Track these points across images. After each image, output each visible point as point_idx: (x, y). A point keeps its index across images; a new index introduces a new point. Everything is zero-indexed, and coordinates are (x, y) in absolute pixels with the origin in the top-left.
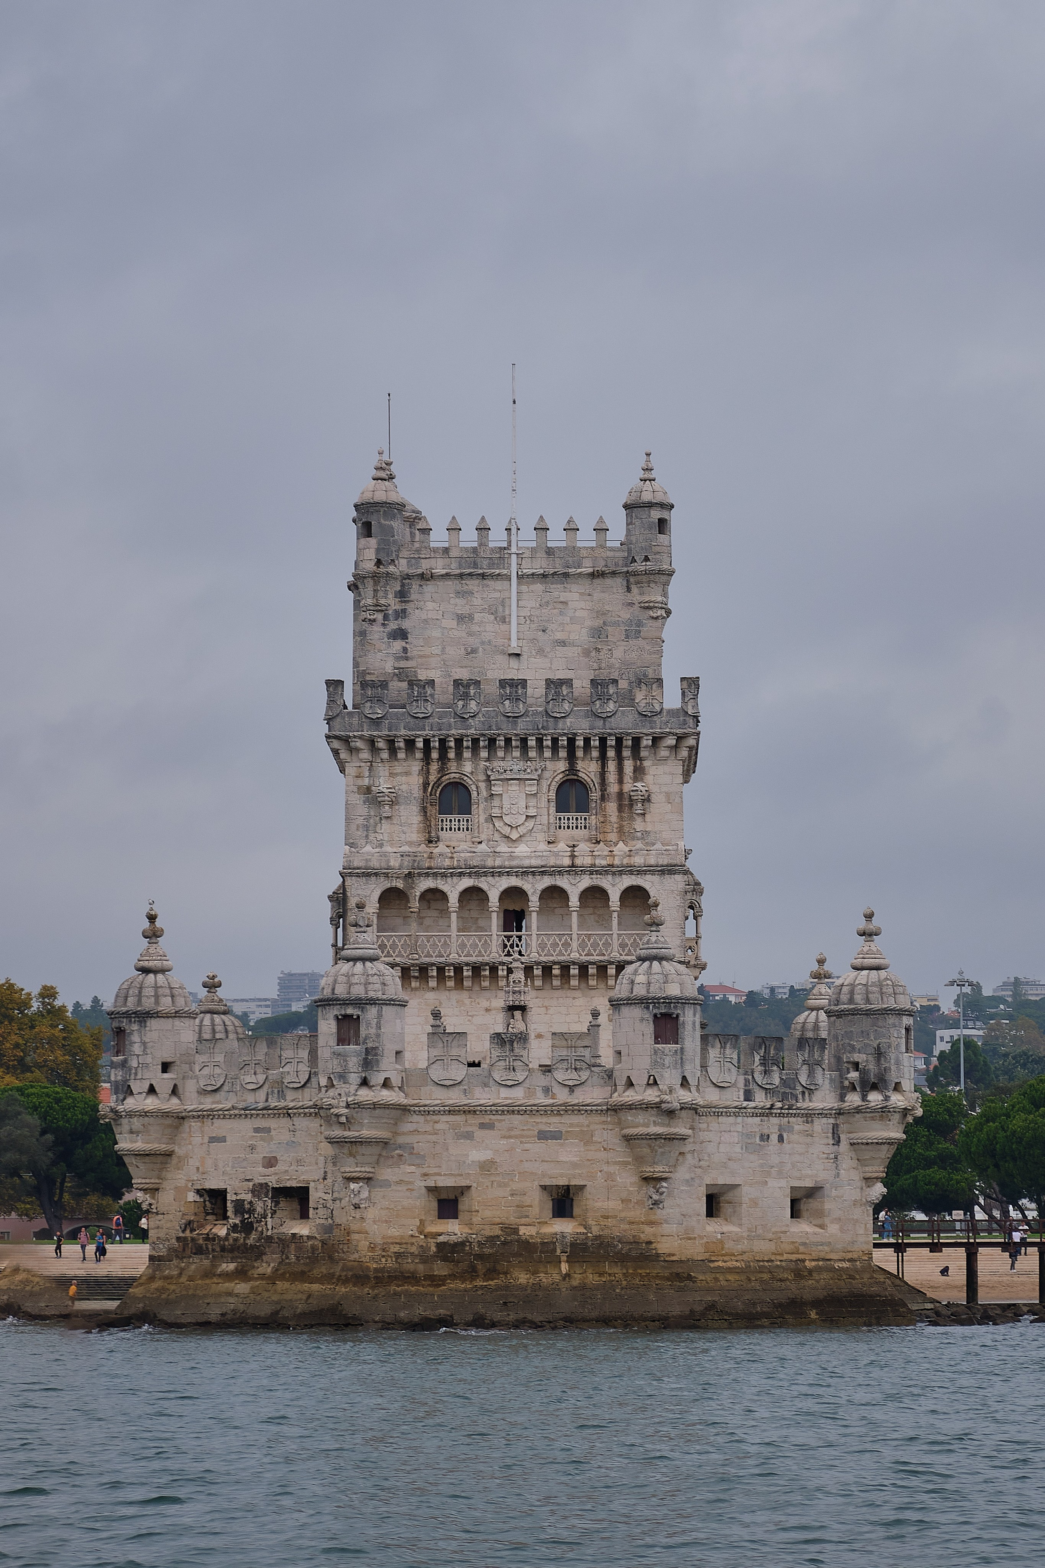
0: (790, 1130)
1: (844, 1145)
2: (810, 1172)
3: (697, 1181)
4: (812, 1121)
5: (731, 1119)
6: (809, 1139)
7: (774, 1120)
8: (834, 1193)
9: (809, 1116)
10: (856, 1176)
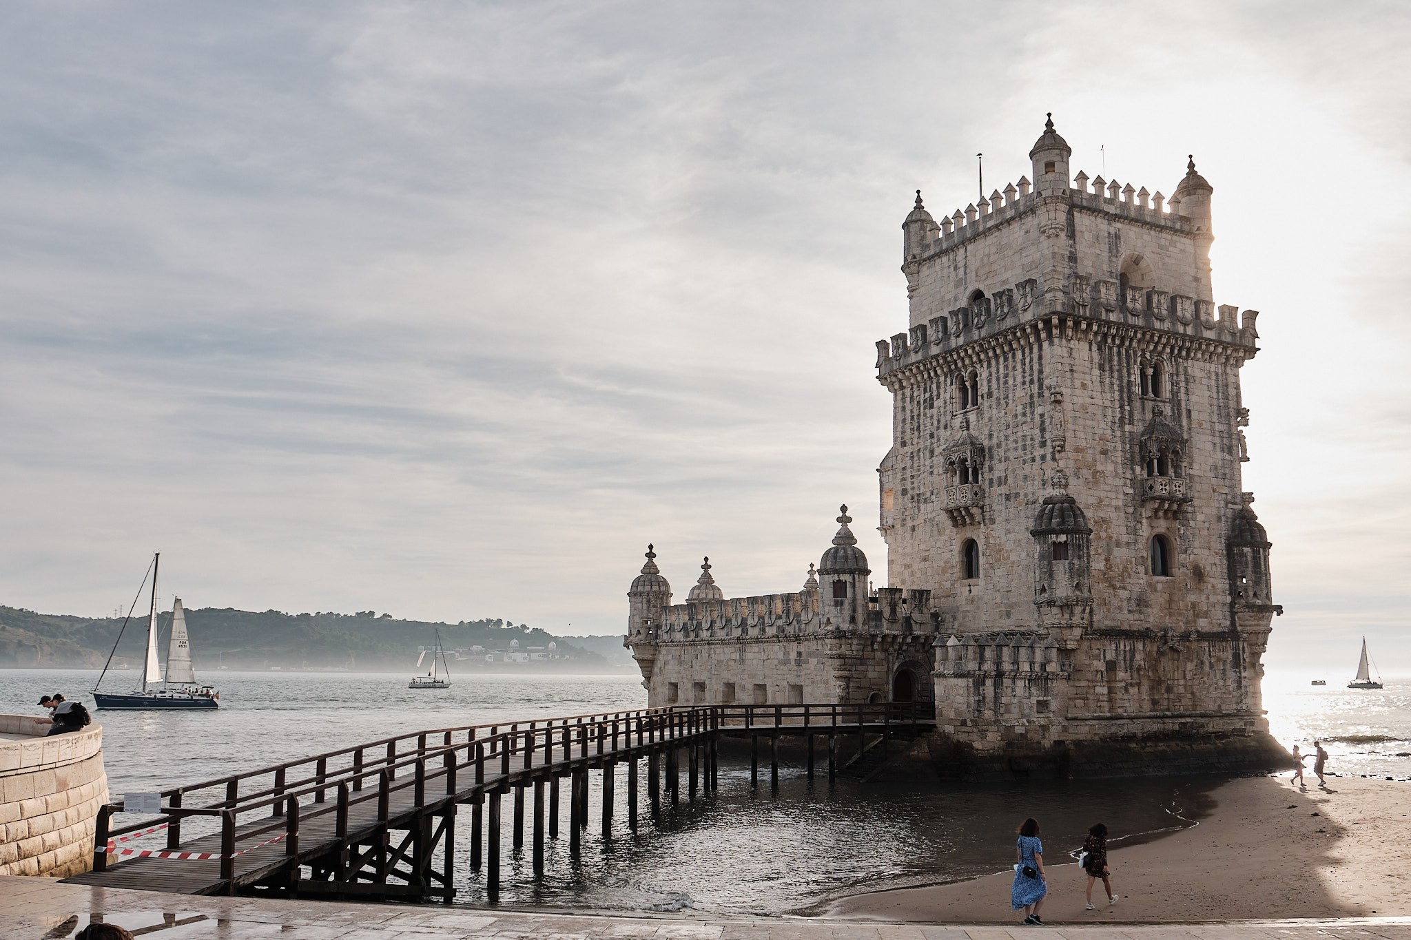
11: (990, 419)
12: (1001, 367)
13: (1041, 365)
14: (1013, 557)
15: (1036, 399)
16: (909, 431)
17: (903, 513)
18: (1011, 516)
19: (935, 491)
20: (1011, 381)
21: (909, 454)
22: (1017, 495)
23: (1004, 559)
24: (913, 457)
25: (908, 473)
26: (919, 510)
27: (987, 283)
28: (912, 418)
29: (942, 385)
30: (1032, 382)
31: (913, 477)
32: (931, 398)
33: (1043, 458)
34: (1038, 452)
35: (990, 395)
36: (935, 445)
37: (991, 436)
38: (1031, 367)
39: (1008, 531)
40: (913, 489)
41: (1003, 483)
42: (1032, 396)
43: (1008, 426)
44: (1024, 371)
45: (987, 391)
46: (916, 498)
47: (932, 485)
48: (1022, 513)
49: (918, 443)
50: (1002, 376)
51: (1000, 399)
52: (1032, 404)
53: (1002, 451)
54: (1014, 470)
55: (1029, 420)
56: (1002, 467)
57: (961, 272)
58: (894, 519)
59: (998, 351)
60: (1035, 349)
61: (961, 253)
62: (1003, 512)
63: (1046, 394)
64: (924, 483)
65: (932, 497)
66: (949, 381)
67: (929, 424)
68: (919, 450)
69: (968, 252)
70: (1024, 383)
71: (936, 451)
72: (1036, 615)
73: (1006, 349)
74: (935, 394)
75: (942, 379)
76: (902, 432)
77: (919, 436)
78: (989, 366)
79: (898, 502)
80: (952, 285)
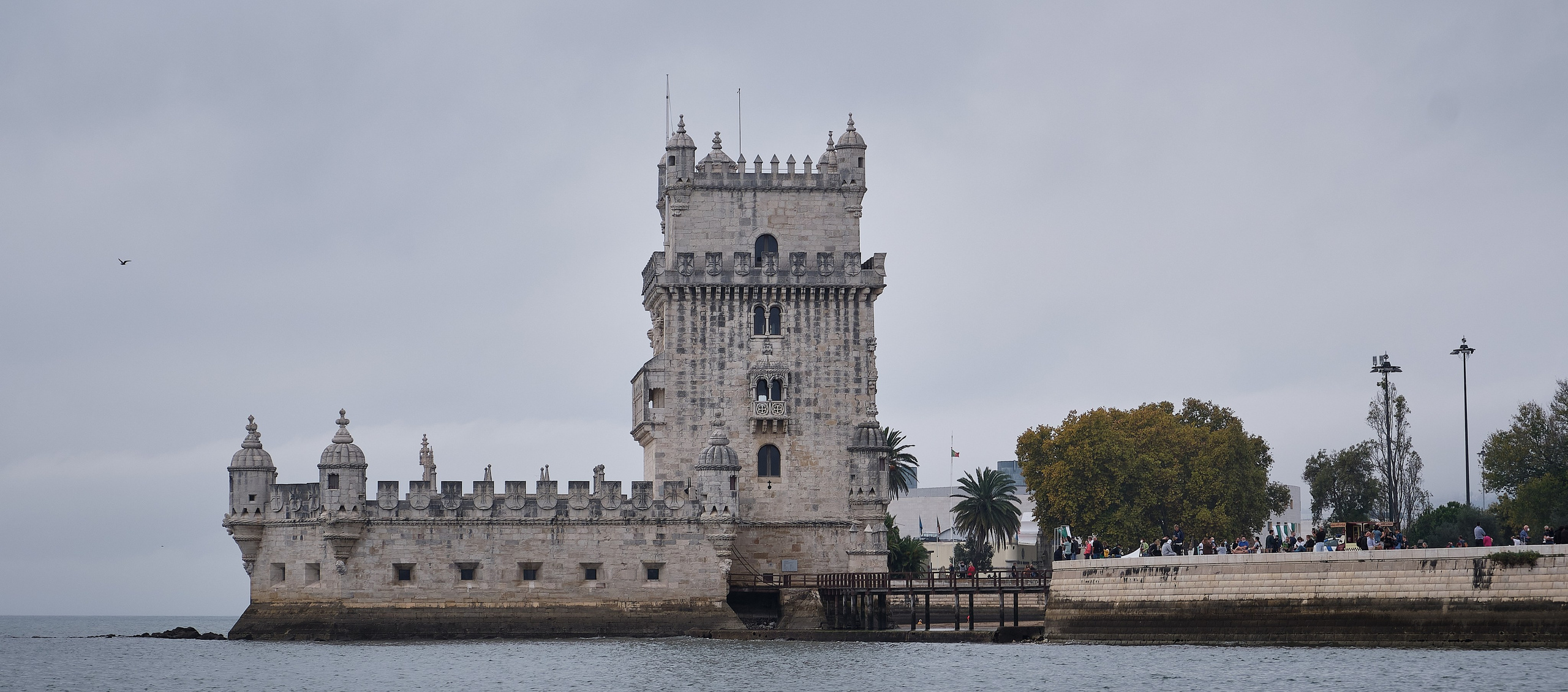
0: (306, 534)
1: (327, 541)
2: (313, 555)
3: (268, 562)
4: (315, 528)
5: (281, 529)
6: (313, 538)
7: (299, 528)
8: (324, 567)
9: (313, 525)
10: (333, 556)
11: (798, 350)
12: (812, 313)
13: (856, 318)
14: (822, 463)
15: (851, 345)
16: (689, 341)
17: (679, 413)
18: (821, 431)
19: (726, 399)
20: (823, 325)
21: (688, 361)
22: (828, 416)
23: (811, 463)
24: (695, 365)
25: (688, 378)
26: (703, 413)
27: (782, 232)
28: (695, 329)
29: (737, 309)
30: (847, 330)
31: (694, 383)
32: (722, 317)
33: (858, 391)
34: (852, 386)
35: (798, 330)
36: (727, 360)
37: (798, 364)
38: (846, 319)
39: (817, 443)
40: (695, 393)
41: (813, 404)
42: (846, 341)
43: (819, 360)
44: (838, 320)
45: (794, 326)
46: (698, 402)
47: (722, 393)
48: (833, 431)
49: (702, 354)
51: (810, 336)
52: (846, 348)
53: (812, 379)
54: (825, 396)
55: (843, 359)
56: (811, 390)
57: (749, 213)
58: (666, 417)
59: (812, 298)
60: (851, 305)
61: (748, 197)
62: (812, 428)
63: (863, 343)
64: (711, 390)
65: (721, 403)
66: (745, 307)
67: (717, 340)
68: (703, 361)
69: (758, 199)
70: (838, 329)
71: (728, 365)
72: (847, 509)
73: (821, 298)
74: (727, 315)
75: (736, 304)
76: (679, 340)
77: (704, 348)
78: (797, 306)
79: (672, 402)
80: (736, 221)
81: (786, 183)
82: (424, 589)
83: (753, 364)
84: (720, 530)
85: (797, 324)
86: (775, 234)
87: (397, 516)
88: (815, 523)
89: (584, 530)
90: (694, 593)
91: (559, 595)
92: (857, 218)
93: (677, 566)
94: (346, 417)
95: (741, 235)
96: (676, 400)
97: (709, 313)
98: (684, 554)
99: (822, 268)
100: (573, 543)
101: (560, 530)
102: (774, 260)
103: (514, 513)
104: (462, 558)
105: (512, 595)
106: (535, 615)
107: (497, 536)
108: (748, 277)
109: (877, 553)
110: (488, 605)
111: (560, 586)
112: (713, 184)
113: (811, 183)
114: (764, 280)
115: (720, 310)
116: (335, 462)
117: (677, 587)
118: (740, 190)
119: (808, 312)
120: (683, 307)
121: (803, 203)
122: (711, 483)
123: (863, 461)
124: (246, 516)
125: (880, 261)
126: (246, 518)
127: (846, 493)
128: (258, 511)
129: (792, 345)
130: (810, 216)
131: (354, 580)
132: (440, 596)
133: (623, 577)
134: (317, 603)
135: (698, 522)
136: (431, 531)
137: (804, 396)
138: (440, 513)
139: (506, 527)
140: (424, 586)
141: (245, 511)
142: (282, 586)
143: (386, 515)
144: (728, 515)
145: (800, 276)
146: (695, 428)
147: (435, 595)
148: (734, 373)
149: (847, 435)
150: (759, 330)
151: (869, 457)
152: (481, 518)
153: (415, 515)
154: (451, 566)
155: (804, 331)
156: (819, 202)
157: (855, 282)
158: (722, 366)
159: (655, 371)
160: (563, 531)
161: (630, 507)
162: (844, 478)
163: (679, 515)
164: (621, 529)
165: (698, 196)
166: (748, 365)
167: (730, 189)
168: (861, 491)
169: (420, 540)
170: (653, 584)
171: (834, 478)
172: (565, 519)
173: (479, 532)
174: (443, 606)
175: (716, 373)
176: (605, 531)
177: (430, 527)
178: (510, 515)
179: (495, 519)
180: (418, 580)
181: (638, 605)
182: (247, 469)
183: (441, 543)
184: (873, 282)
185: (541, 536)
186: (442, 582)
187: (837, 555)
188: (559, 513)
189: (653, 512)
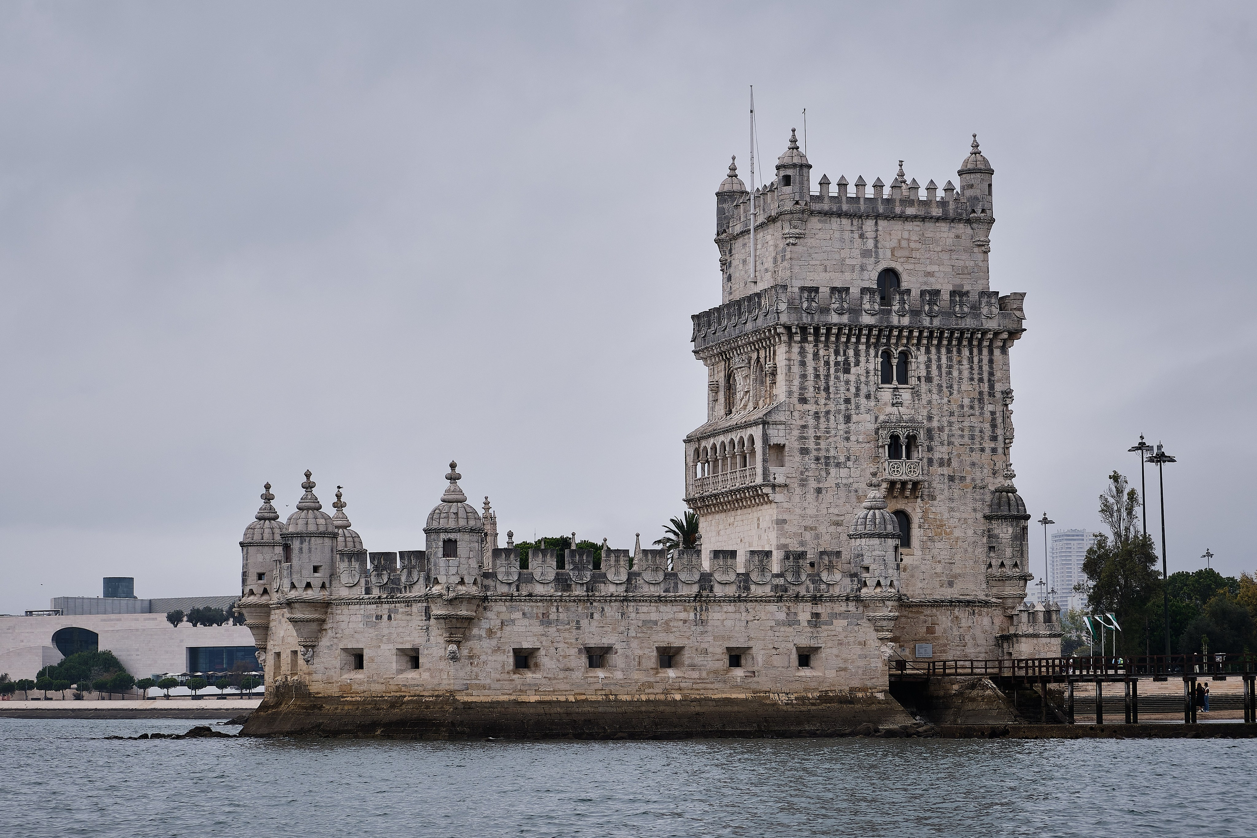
0: (396, 612)
1: (433, 621)
2: (409, 639)
3: (335, 647)
4: (411, 605)
5: (357, 607)
6: (409, 617)
7: (386, 606)
8: (426, 652)
9: (408, 602)
10: (441, 640)
11: (930, 402)
12: (944, 359)
13: (991, 367)
14: (957, 533)
15: (986, 397)
16: (812, 389)
17: (802, 473)
18: (956, 496)
19: (852, 458)
20: (955, 373)
21: (811, 413)
22: (963, 479)
23: (946, 533)
24: (819, 417)
25: (811, 433)
26: (828, 473)
27: (907, 266)
28: (817, 376)
29: (863, 353)
30: (981, 380)
31: (818, 438)
32: (846, 362)
33: (994, 450)
34: (988, 445)
35: (929, 379)
36: (853, 412)
37: (930, 418)
38: (980, 368)
39: (951, 509)
40: (819, 450)
41: (946, 465)
42: (981, 393)
43: (952, 414)
44: (972, 368)
45: (925, 374)
46: (823, 460)
47: (848, 450)
48: (968, 495)
49: (825, 405)
50: (944, 366)
51: (942, 386)
52: (981, 400)
53: (945, 436)
54: (959, 455)
55: (977, 413)
56: (945, 449)
57: (870, 244)
58: (788, 477)
59: (945, 342)
60: (985, 352)
61: (869, 225)
62: (946, 491)
63: (998, 395)
64: (836, 447)
65: (848, 462)
66: (872, 352)
67: (842, 389)
68: (828, 413)
69: (880, 228)
70: (972, 379)
71: (854, 418)
72: (984, 586)
73: (954, 343)
74: (852, 360)
75: (862, 347)
76: (801, 389)
77: (828, 398)
78: (928, 351)
79: (793, 460)
80: (856, 253)
81: (910, 211)
82: (550, 679)
83: (882, 418)
84: (885, 609)
85: (928, 373)
86: (899, 268)
87: (518, 590)
88: (951, 602)
89: (731, 608)
90: (853, 682)
91: (703, 685)
92: (986, 252)
93: (835, 651)
94: (457, 470)
95: (863, 268)
96: (798, 458)
97: (832, 358)
98: (841, 637)
99: (957, 309)
100: (718, 623)
101: (704, 608)
102: (906, 298)
103: (652, 588)
104: (593, 642)
105: (650, 685)
106: (680, 710)
107: (633, 615)
108: (877, 317)
109: (1051, 636)
110: (624, 698)
111: (704, 674)
112: (831, 209)
113: (936, 212)
114: (895, 320)
115: (845, 354)
116: (452, 524)
117: (834, 675)
118: (860, 217)
119: (939, 359)
120: (804, 350)
121: (929, 234)
122: (874, 553)
123: (1005, 530)
124: (310, 592)
125: (1018, 302)
126: (310, 594)
127: (983, 567)
128: (323, 586)
129: (924, 396)
130: (936, 249)
131: (469, 668)
132: (568, 687)
133: (775, 663)
134: (415, 696)
135: (858, 599)
136: (558, 609)
137: (937, 456)
138: (567, 587)
139: (643, 604)
140: (549, 676)
141: (308, 585)
142: (359, 675)
143: (504, 589)
144: (893, 590)
145: (934, 316)
146: (819, 491)
147: (562, 686)
148: (861, 428)
149: (983, 500)
150: (886, 379)
151: (1012, 525)
152: (616, 594)
153: (539, 589)
154: (580, 651)
155: (936, 380)
156: (945, 233)
157: (992, 325)
158: (848, 419)
159: (775, 423)
160: (707, 609)
161: (781, 581)
162: (981, 550)
163: (836, 591)
164: (772, 607)
165: (815, 223)
166: (876, 418)
167: (850, 216)
168: (1002, 565)
169: (545, 620)
170: (805, 672)
171: (970, 550)
172: (710, 595)
173: (612, 611)
174: (572, 699)
175: (842, 427)
176: (754, 609)
177: (556, 604)
178: (647, 590)
179: (631, 594)
180: (542, 667)
181: (793, 697)
182: (311, 535)
183: (569, 624)
184: (1012, 326)
185: (683, 615)
186: (570, 670)
187: (974, 639)
188: (702, 588)
189: (808, 588)
